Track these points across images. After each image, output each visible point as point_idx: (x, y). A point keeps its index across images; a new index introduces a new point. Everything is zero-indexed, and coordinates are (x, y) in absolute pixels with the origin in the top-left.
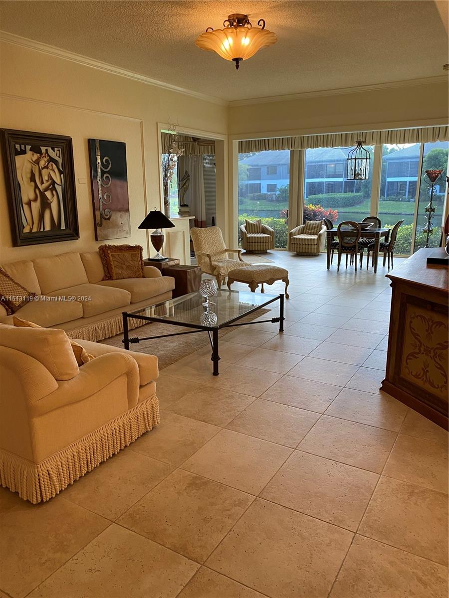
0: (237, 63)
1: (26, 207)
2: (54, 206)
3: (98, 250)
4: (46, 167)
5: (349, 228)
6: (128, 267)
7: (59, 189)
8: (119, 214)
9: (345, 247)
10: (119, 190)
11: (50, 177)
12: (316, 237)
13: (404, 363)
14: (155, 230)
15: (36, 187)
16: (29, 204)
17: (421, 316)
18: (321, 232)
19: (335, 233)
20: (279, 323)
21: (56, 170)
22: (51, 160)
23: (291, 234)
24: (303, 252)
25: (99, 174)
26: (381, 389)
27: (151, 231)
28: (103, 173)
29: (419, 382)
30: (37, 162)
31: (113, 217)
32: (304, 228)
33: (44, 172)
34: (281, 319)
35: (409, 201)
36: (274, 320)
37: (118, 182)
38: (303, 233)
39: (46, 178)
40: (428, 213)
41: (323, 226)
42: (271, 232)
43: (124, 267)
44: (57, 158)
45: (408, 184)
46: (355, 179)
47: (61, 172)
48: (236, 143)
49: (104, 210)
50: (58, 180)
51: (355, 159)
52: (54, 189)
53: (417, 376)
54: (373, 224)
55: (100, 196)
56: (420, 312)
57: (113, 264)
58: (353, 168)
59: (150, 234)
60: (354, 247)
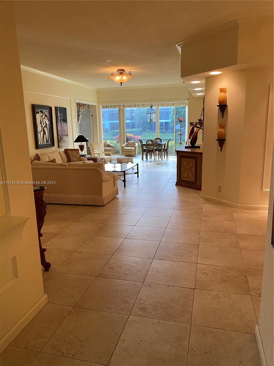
0: (121, 84)
1: (39, 134)
2: (47, 133)
3: (64, 150)
4: (44, 118)
5: (150, 143)
6: (75, 157)
7: (48, 126)
8: (65, 137)
9: (149, 151)
10: (65, 127)
11: (46, 122)
12: (134, 148)
13: (182, 175)
14: (80, 143)
15: (42, 126)
16: (40, 133)
17: (185, 161)
18: (136, 146)
19: (144, 145)
20: (137, 174)
21: (47, 120)
22: (46, 115)
23: (122, 147)
24: (130, 155)
25: (59, 121)
26: (176, 185)
27: (79, 143)
28: (60, 120)
29: (186, 179)
30: (42, 117)
31: (64, 138)
32: (127, 144)
33: (44, 120)
34: (137, 173)
35: (165, 133)
36: (135, 173)
37: (65, 124)
38: (127, 147)
39: (44, 122)
40: (180, 136)
41: (136, 143)
42: (112, 146)
43: (74, 157)
44: (47, 115)
45: (164, 123)
46: (150, 121)
47: (48, 120)
48: (101, 106)
49: (61, 135)
50: (48, 124)
51: (150, 113)
52: (47, 127)
53: (186, 178)
54: (159, 141)
55: (60, 130)
56: (185, 159)
57: (71, 156)
58: (149, 117)
59: (79, 145)
60: (153, 150)
